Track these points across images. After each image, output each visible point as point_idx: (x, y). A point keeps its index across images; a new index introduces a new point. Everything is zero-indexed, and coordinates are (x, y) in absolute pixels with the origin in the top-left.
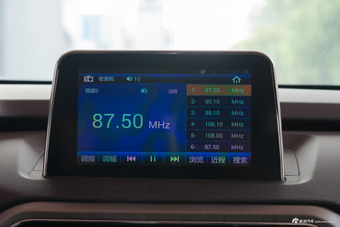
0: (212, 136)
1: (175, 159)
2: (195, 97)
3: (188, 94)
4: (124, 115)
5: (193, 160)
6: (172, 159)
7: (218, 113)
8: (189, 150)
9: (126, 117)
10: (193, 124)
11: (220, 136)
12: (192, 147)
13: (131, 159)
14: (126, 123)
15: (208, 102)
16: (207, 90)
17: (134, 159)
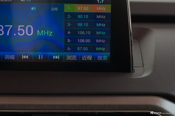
0: (83, 41)
1: (57, 57)
2: (70, 13)
3: (65, 11)
4: (19, 26)
5: (69, 58)
6: (54, 57)
7: (87, 25)
8: (66, 51)
9: (21, 28)
10: (69, 33)
11: (88, 41)
12: (69, 49)
13: (25, 57)
14: (21, 32)
15: (79, 17)
16: (79, 8)
17: (27, 57)
